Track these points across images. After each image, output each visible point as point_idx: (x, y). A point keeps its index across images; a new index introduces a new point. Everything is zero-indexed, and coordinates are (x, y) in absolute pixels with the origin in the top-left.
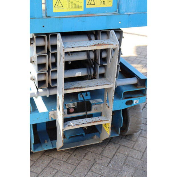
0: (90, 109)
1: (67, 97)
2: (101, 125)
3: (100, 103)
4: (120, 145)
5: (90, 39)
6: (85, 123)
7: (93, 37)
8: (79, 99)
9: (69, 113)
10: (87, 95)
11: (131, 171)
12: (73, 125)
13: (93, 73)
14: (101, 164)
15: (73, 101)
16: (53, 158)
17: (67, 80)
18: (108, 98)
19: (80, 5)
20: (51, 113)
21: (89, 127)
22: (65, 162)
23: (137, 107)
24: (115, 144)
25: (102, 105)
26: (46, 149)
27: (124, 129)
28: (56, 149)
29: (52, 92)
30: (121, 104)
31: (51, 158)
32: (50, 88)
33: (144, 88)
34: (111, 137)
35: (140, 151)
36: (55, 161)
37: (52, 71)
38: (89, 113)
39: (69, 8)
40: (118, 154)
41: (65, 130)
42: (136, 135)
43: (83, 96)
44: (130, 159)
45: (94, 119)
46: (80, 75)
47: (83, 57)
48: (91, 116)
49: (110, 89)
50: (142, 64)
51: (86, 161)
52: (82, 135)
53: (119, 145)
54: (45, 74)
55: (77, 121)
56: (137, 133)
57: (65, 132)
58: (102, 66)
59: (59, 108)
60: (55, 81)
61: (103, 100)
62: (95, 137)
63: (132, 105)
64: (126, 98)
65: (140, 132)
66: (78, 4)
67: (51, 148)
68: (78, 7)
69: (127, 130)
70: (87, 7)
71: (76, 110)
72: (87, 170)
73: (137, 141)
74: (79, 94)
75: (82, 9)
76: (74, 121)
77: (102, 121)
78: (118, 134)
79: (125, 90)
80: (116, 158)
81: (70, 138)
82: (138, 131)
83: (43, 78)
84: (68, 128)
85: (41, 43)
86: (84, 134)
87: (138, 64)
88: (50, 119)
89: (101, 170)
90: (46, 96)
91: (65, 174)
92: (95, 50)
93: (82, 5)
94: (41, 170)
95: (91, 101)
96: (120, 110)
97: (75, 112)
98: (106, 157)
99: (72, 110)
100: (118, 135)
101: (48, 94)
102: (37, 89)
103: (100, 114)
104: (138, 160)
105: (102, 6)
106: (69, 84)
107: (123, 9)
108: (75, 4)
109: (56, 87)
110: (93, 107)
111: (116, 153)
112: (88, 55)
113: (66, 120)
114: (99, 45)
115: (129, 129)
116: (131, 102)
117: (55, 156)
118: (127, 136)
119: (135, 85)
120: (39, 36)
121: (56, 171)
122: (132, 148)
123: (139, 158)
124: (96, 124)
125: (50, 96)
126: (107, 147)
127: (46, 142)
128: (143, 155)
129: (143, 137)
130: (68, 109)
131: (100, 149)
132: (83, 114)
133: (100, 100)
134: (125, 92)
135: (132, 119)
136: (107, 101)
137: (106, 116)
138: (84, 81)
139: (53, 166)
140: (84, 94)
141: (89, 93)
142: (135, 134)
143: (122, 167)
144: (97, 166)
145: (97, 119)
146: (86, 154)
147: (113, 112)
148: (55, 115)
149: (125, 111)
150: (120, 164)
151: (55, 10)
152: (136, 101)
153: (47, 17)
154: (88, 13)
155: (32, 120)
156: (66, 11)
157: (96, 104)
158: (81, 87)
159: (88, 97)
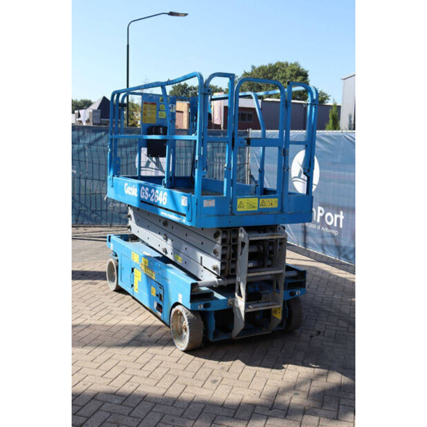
0: (260, 299)
3: (268, 293)
4: (286, 339)
6: (261, 307)
10: (255, 287)
11: (302, 354)
12: (252, 308)
13: (262, 263)
14: (274, 351)
16: (228, 350)
20: (230, 300)
23: (299, 298)
25: (270, 294)
28: (231, 339)
29: (231, 281)
32: (228, 277)
33: (304, 280)
35: (305, 342)
37: (232, 261)
39: (248, 208)
41: (246, 312)
42: (298, 331)
44: (298, 347)
45: (267, 304)
46: (252, 266)
47: (255, 250)
49: (281, 273)
54: (226, 263)
55: (254, 305)
57: (246, 314)
58: (270, 258)
59: (240, 295)
60: (234, 270)
61: (270, 290)
63: (295, 296)
64: (289, 290)
65: (300, 330)
66: (254, 205)
67: (228, 338)
68: (254, 207)
70: (260, 207)
72: (263, 355)
73: (300, 336)
75: (256, 209)
76: (252, 305)
77: (274, 305)
78: (283, 326)
79: (289, 281)
84: (248, 310)
85: (226, 236)
88: (228, 306)
90: (223, 286)
93: (257, 205)
94: (221, 357)
95: (261, 292)
96: (287, 301)
98: (276, 347)
100: (284, 328)
101: (226, 283)
102: (218, 278)
105: (271, 207)
107: (286, 210)
108: (252, 205)
109: (235, 275)
110: (263, 296)
112: (259, 247)
114: (272, 235)
116: (294, 293)
119: (295, 278)
120: (225, 230)
121: (236, 356)
122: (298, 341)
123: (306, 346)
124: (270, 308)
125: (228, 285)
128: (309, 344)
129: (305, 333)
134: (289, 283)
135: (295, 312)
137: (277, 300)
138: (258, 269)
141: (257, 285)
143: (293, 352)
144: (271, 353)
145: (270, 304)
151: (239, 210)
152: (298, 293)
153: (233, 214)
154: (261, 212)
155: (214, 307)
156: (246, 210)
157: (265, 293)
158: (259, 272)
159: (257, 289)
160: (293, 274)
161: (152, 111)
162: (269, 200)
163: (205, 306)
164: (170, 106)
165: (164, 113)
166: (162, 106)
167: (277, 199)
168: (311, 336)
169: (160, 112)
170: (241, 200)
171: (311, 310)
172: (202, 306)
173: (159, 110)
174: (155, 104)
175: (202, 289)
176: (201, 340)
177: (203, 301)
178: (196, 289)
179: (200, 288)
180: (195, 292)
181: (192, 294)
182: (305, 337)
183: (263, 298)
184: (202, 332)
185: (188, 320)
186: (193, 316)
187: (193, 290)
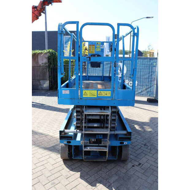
4: (117, 165)
5: (101, 110)
7: (103, 109)
8: (97, 138)
9: (90, 143)
10: (101, 136)
11: (117, 178)
12: (89, 149)
13: (103, 126)
15: (94, 138)
19: (95, 95)
21: (99, 151)
22: (87, 167)
23: (127, 146)
24: (115, 163)
30: (117, 143)
35: (126, 169)
36: (83, 165)
38: (100, 145)
39: (90, 96)
40: (114, 169)
44: (119, 172)
45: (99, 148)
46: (97, 126)
47: (98, 118)
49: (108, 134)
51: (97, 168)
54: (80, 123)
55: (92, 147)
58: (106, 123)
60: (83, 127)
62: (104, 158)
63: (123, 145)
64: (120, 141)
66: (94, 94)
67: (82, 159)
68: (94, 95)
70: (98, 95)
72: (95, 173)
75: (96, 97)
76: (90, 147)
77: (103, 149)
78: (116, 158)
79: (120, 136)
80: (112, 170)
81: (92, 156)
84: (86, 150)
86: (99, 155)
88: (81, 144)
89: (102, 174)
91: (84, 172)
92: (104, 115)
93: (96, 95)
94: (75, 167)
95: (102, 140)
96: (117, 146)
97: (93, 143)
98: (108, 169)
104: (123, 173)
105: (106, 96)
106: (88, 129)
107: (116, 98)
108: (93, 94)
110: (102, 142)
112: (100, 117)
114: (101, 112)
116: (123, 143)
118: (122, 160)
119: (125, 135)
122: (123, 167)
123: (124, 173)
126: (110, 165)
128: (127, 172)
129: (132, 163)
131: (106, 164)
132: (97, 145)
139: (81, 167)
140: (99, 136)
141: (102, 135)
143: (113, 175)
144: (101, 172)
145: (101, 148)
146: (98, 165)
149: (121, 148)
150: (113, 173)
151: (84, 96)
152: (125, 143)
153: (81, 99)
154: (99, 98)
155: (73, 143)
156: (89, 96)
157: (104, 141)
158: (92, 131)
159: (102, 137)
160: (125, 132)
161: (93, 48)
162: (105, 92)
163: (68, 142)
164: (101, 46)
165: (98, 49)
166: (98, 46)
167: (110, 92)
168: (133, 166)
169: (96, 49)
170: (86, 91)
171: (149, 148)
172: (66, 142)
173: (96, 48)
174: (94, 45)
175: (70, 134)
176: (68, 157)
177: (67, 140)
178: (63, 133)
179: (68, 133)
180: (63, 135)
181: (61, 136)
182: (129, 165)
183: (102, 143)
184: (67, 154)
185: (61, 147)
186: (64, 145)
187: (62, 134)
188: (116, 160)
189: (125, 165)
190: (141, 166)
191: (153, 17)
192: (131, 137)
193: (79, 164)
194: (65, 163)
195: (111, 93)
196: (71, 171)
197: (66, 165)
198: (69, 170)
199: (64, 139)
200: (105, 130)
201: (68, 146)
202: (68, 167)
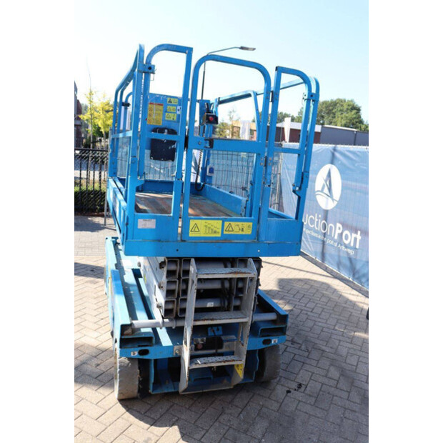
0: (221, 347)
1: (196, 330)
2: (233, 366)
3: (234, 340)
4: (254, 394)
5: (226, 267)
6: (214, 362)
7: (229, 265)
8: (209, 335)
9: (196, 348)
10: (218, 330)
11: (266, 424)
12: (200, 363)
13: (226, 304)
14: (231, 414)
15: (202, 336)
16: (174, 404)
17: (197, 310)
18: (242, 335)
19: (218, 230)
20: (176, 347)
21: (218, 367)
22: (188, 409)
23: (276, 347)
24: (248, 391)
25: (235, 343)
26: (166, 391)
27: (260, 373)
28: (177, 392)
29: (180, 324)
30: (258, 344)
31: (172, 404)
32: (177, 318)
33: (284, 326)
34: (244, 382)
35: (278, 402)
36: (175, 407)
37: (181, 299)
38: (220, 351)
39: (206, 233)
40: (251, 403)
41: (191, 368)
42: (274, 382)
43: (213, 331)
44: (265, 410)
45: (224, 358)
46: (212, 306)
47: (217, 286)
48: (222, 354)
49: (246, 323)
50: (285, 299)
51: (213, 409)
52: (210, 378)
53: (252, 394)
54: (174, 301)
55: (206, 358)
56: (276, 381)
57: (191, 371)
58: (237, 297)
59: (186, 343)
60: (183, 311)
61: (237, 337)
62: (225, 381)
63: (270, 345)
64: (263, 336)
65: (278, 379)
66: (215, 229)
67: (173, 390)
68: (215, 232)
69: (263, 375)
70: (225, 233)
71: (205, 347)
72: (213, 420)
73: (274, 389)
74: (209, 328)
75: (219, 235)
76: (202, 359)
77: (234, 360)
78: (252, 379)
79: (263, 326)
80: (248, 408)
81: (195, 380)
82: (276, 378)
83: (170, 306)
84: (194, 366)
85: (173, 267)
86: (212, 377)
87: (281, 299)
88: (174, 354)
89: (229, 421)
90: (171, 328)
91: (186, 423)
92: (231, 279)
93: (220, 231)
94: (159, 416)
95: (223, 338)
96: (255, 351)
97: (201, 349)
98: (237, 406)
99: (200, 346)
100: (252, 381)
101: (174, 325)
102: (163, 318)
103: (232, 353)
104: (275, 411)
105: (241, 233)
106: (199, 315)
107: (263, 238)
108: (212, 230)
109: (184, 318)
110: (225, 344)
111: (248, 402)
112: (223, 284)
113: (192, 358)
114: (235, 273)
115: (266, 374)
116: (270, 341)
117: (176, 401)
118: (263, 382)
119: (273, 322)
120: (171, 260)
121: (177, 418)
122: (269, 398)
123: (275, 409)
124: (227, 364)
126: (239, 395)
127: (167, 383)
128: (280, 406)
129: (282, 385)
130: (196, 346)
131: (230, 397)
132: (213, 351)
133: (233, 337)
134: (262, 330)
135: (269, 363)
136: (242, 337)
137: (239, 355)
138: (216, 313)
139: (173, 413)
140: (215, 329)
141: (220, 328)
142: (272, 381)
143: (255, 419)
144: (225, 417)
145: (229, 358)
147: (248, 352)
148: (180, 350)
149: (262, 352)
150: (253, 415)
151: (191, 235)
152: (274, 341)
153: (182, 241)
154: (226, 239)
155: (154, 354)
156: (202, 235)
157: (228, 341)
158: (212, 320)
159: (220, 333)
160: (272, 316)
161: (159, 112)
162: (240, 224)
163: (141, 353)
165: (171, 115)
166: (171, 108)
167: (251, 224)
168: (288, 392)
169: (167, 114)
170: (198, 222)
171: (303, 347)
172: (136, 353)
173: (166, 112)
174: (162, 105)
175: (143, 330)
176: (136, 391)
177: (139, 346)
178: (129, 331)
179: (139, 329)
180: (128, 335)
181: (123, 337)
182: (280, 391)
183: (224, 346)
184: (137, 383)
185: (120, 367)
186: (127, 362)
187: (126, 332)
188: (251, 383)
189: (270, 391)
190: (303, 389)
191: (254, 49)
192: (286, 327)
193: (165, 405)
194: (129, 409)
195: (253, 225)
196: (152, 427)
197: (134, 412)
198: (148, 426)
199: (130, 346)
200: (232, 313)
201: (137, 362)
202: (142, 416)
